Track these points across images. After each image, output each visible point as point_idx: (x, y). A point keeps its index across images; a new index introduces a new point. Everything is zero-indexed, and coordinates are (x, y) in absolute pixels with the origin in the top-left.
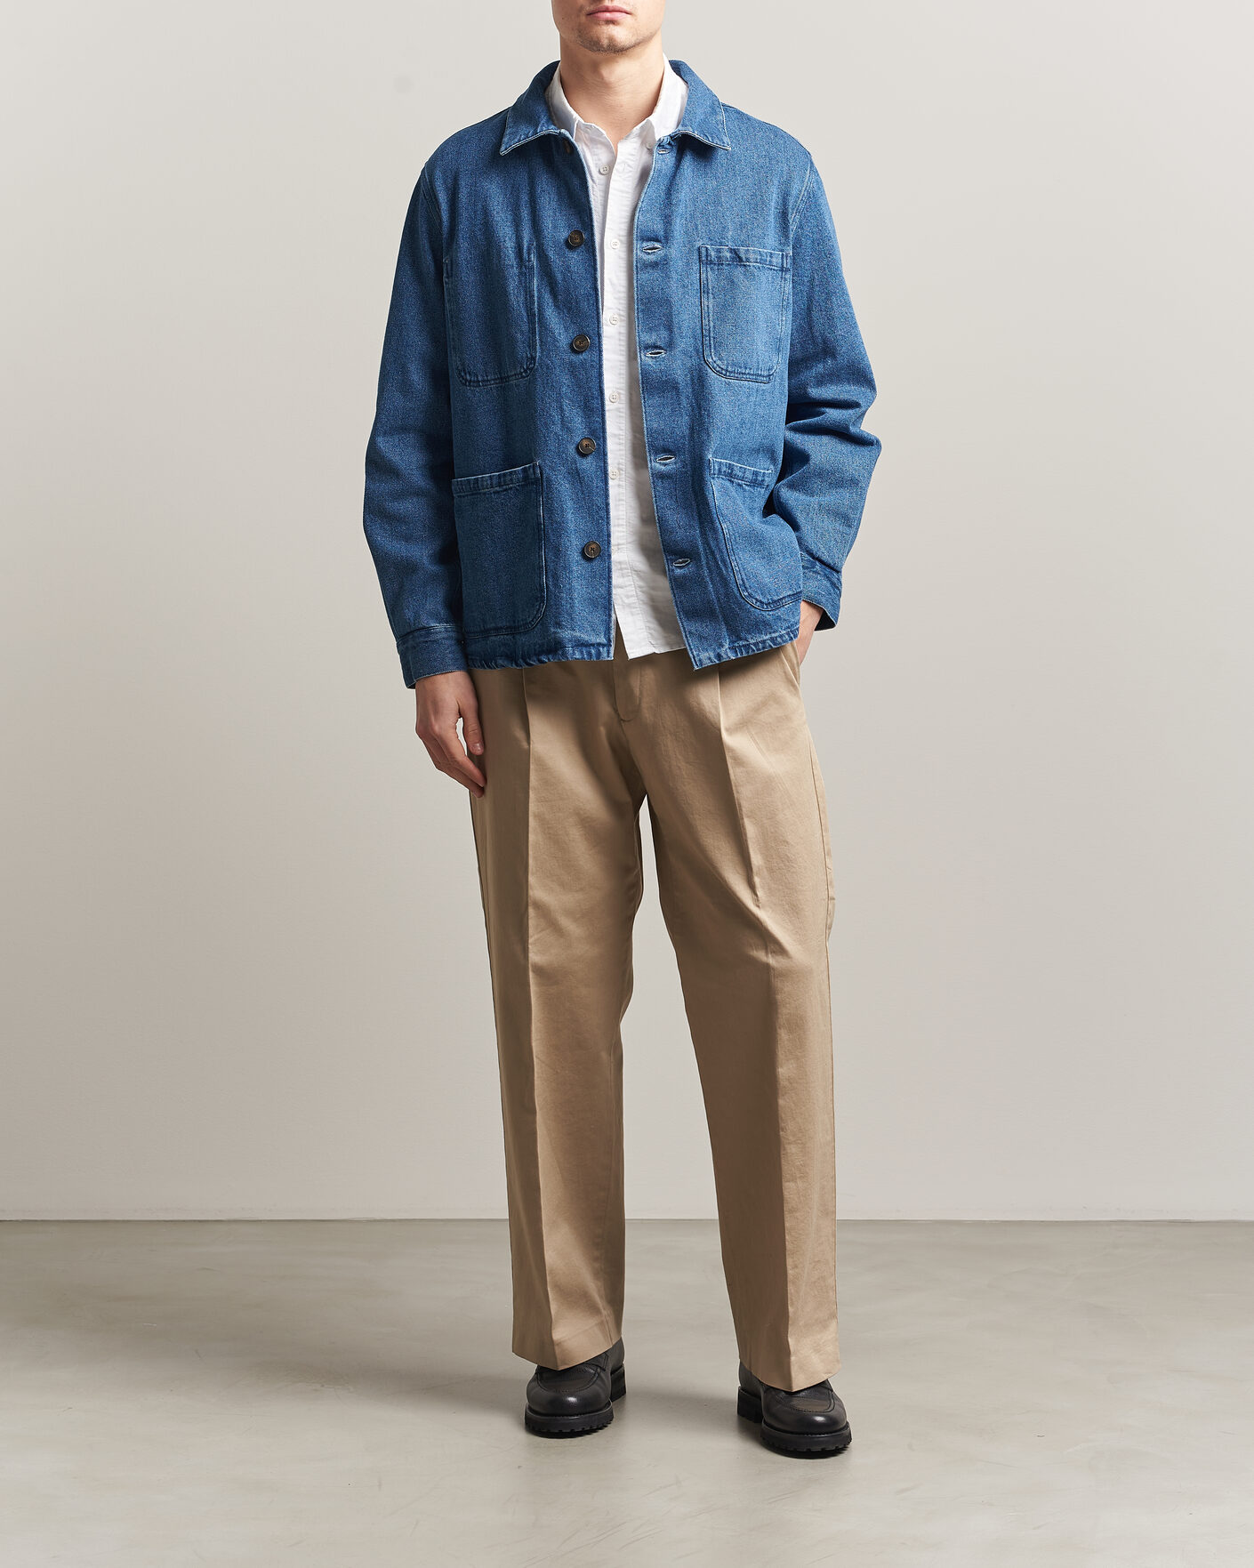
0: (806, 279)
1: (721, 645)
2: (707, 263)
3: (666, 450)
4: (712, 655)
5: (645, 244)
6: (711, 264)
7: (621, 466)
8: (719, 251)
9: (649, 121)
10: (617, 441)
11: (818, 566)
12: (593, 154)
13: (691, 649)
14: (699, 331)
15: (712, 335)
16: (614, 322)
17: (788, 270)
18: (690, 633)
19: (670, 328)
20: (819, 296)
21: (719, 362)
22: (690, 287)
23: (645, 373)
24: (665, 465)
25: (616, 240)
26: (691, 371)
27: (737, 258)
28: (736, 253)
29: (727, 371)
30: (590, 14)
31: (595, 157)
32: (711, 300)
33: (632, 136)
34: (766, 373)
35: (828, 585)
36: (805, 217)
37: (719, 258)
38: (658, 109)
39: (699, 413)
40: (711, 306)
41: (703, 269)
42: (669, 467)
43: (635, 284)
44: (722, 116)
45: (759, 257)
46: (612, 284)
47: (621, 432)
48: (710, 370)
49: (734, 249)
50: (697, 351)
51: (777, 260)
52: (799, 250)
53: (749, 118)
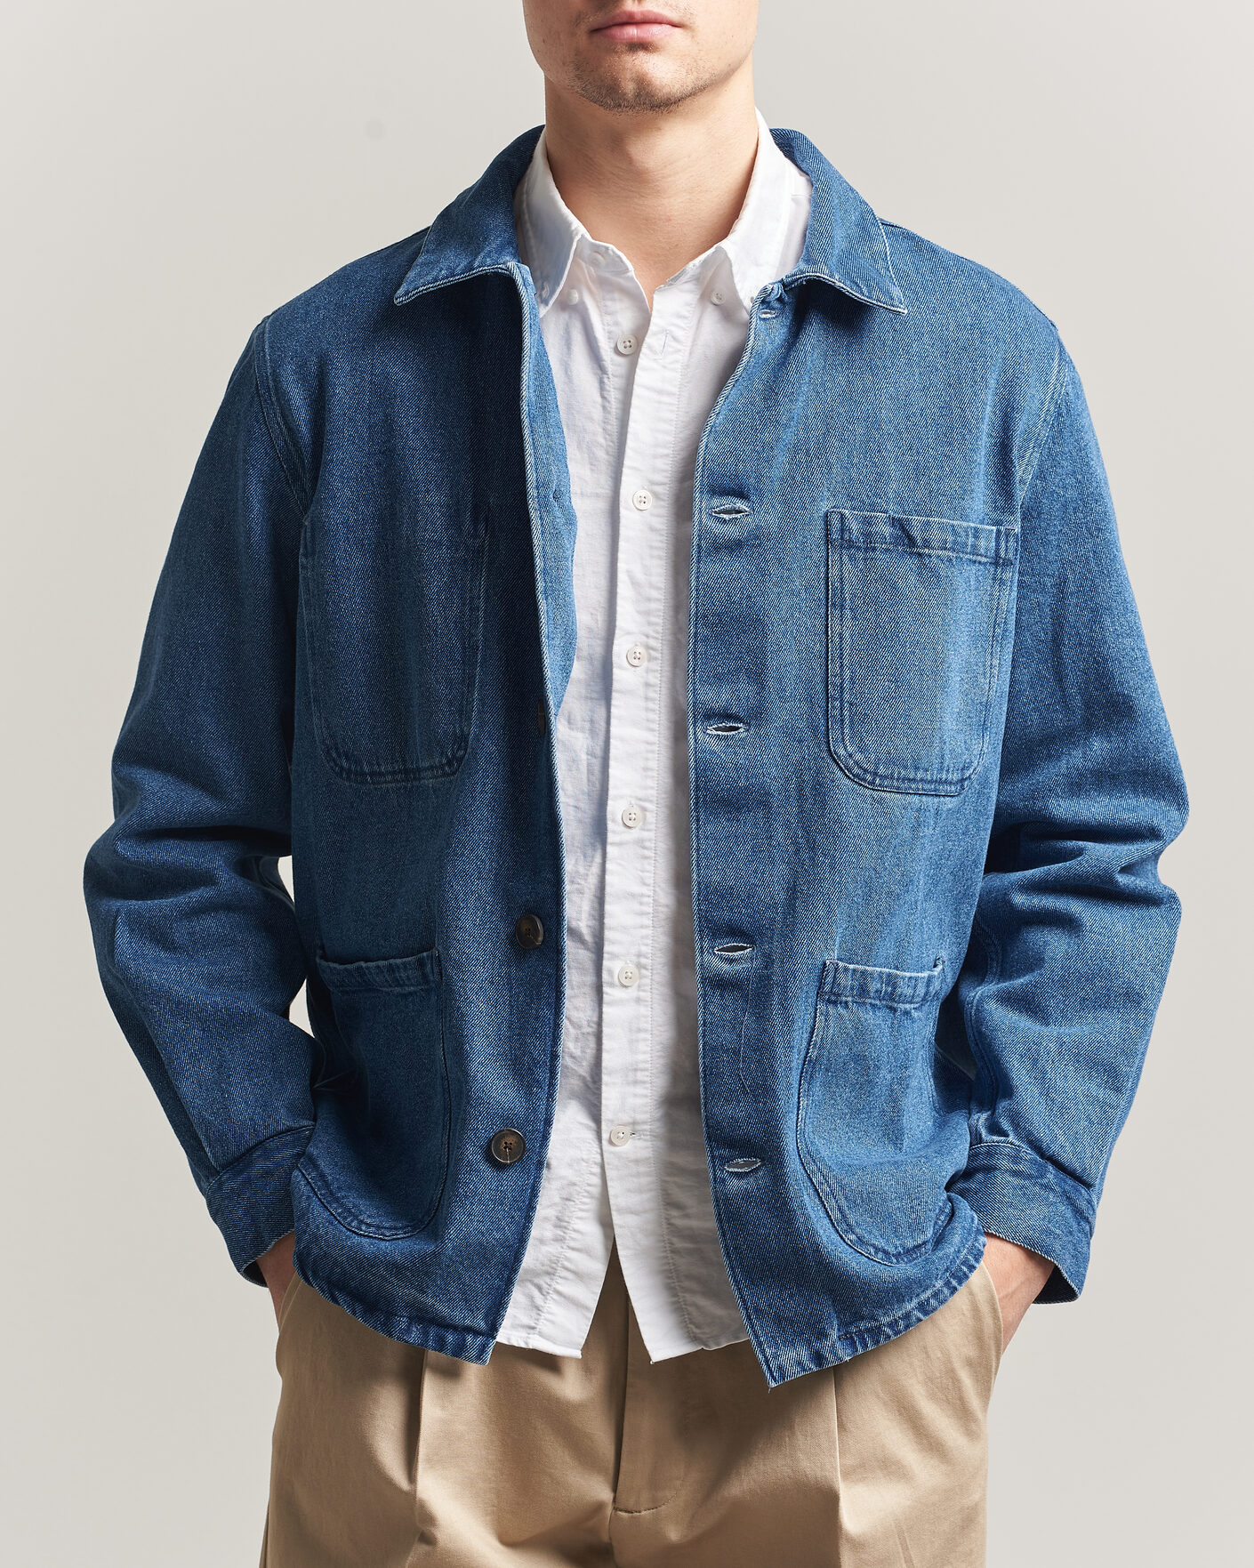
0: (1049, 581)
1: (822, 1335)
2: (841, 546)
3: (735, 932)
4: (804, 1354)
5: (716, 501)
6: (850, 547)
7: (643, 961)
8: (867, 522)
9: (720, 250)
10: (637, 907)
11: (1051, 1174)
12: (604, 312)
13: (760, 1344)
14: (820, 687)
15: (847, 696)
16: (636, 662)
17: (1008, 563)
18: (757, 1310)
19: (758, 676)
20: (1075, 616)
21: (858, 756)
22: (803, 595)
23: (703, 769)
24: (731, 961)
25: (643, 493)
26: (799, 773)
27: (905, 538)
28: (903, 528)
29: (876, 774)
30: (595, 31)
31: (608, 318)
32: (848, 623)
33: (684, 278)
34: (956, 777)
35: (1069, 1214)
36: (1050, 454)
37: (867, 535)
38: (741, 227)
39: (812, 859)
40: (847, 635)
41: (833, 557)
42: (738, 967)
43: (693, 583)
44: (884, 244)
45: (950, 538)
46: (635, 584)
47: (645, 890)
48: (839, 774)
49: (899, 520)
50: (815, 730)
51: (986, 544)
52: (1035, 523)
53: (933, 250)
